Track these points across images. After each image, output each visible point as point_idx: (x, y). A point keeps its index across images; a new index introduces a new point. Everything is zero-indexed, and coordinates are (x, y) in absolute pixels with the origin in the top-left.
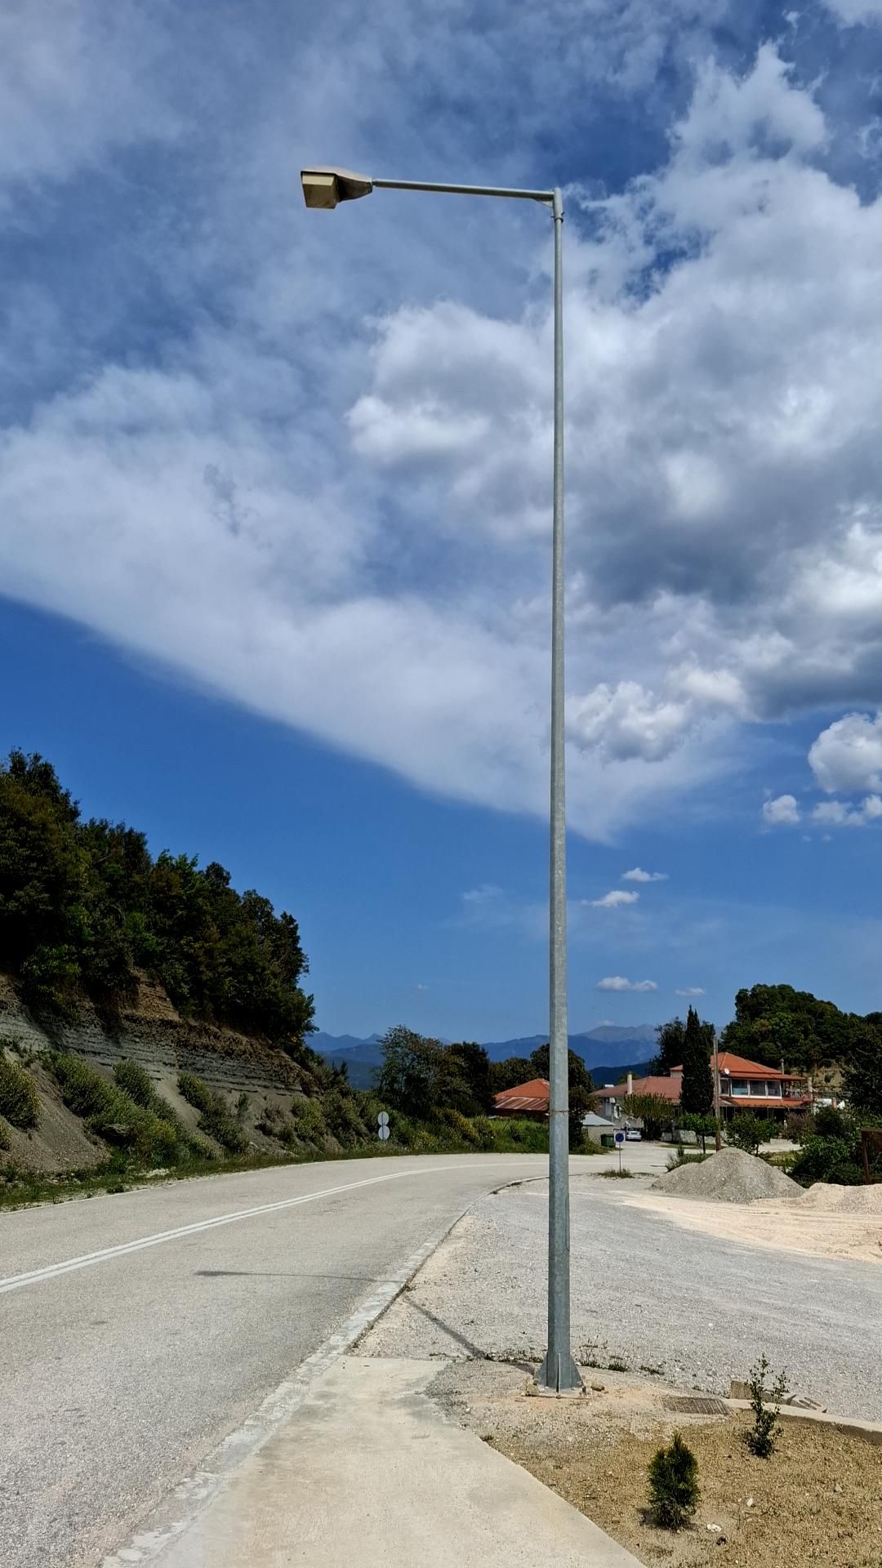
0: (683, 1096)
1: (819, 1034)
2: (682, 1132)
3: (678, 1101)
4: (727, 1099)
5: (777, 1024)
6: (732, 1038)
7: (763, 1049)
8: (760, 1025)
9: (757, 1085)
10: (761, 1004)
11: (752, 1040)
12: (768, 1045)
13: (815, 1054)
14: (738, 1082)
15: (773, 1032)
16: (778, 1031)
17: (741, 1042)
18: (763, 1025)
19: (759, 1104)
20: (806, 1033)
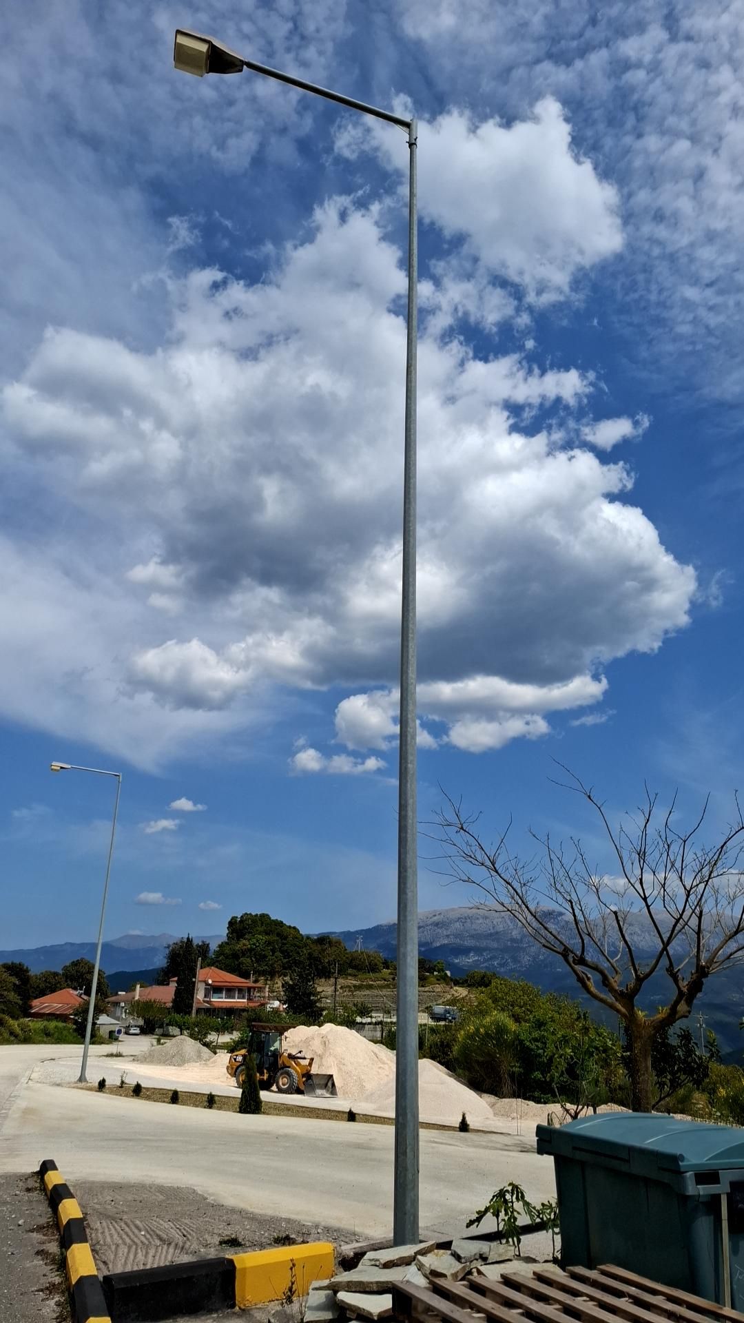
0: (174, 1001)
1: (282, 952)
2: (170, 1028)
3: (171, 1004)
4: (207, 1002)
5: (254, 944)
6: (221, 954)
7: (242, 963)
8: (244, 943)
9: (230, 991)
10: (245, 928)
11: (235, 956)
12: (246, 961)
13: (277, 967)
14: (217, 990)
15: (251, 950)
16: (254, 949)
17: (227, 958)
18: (244, 945)
19: (229, 1005)
20: (273, 951)
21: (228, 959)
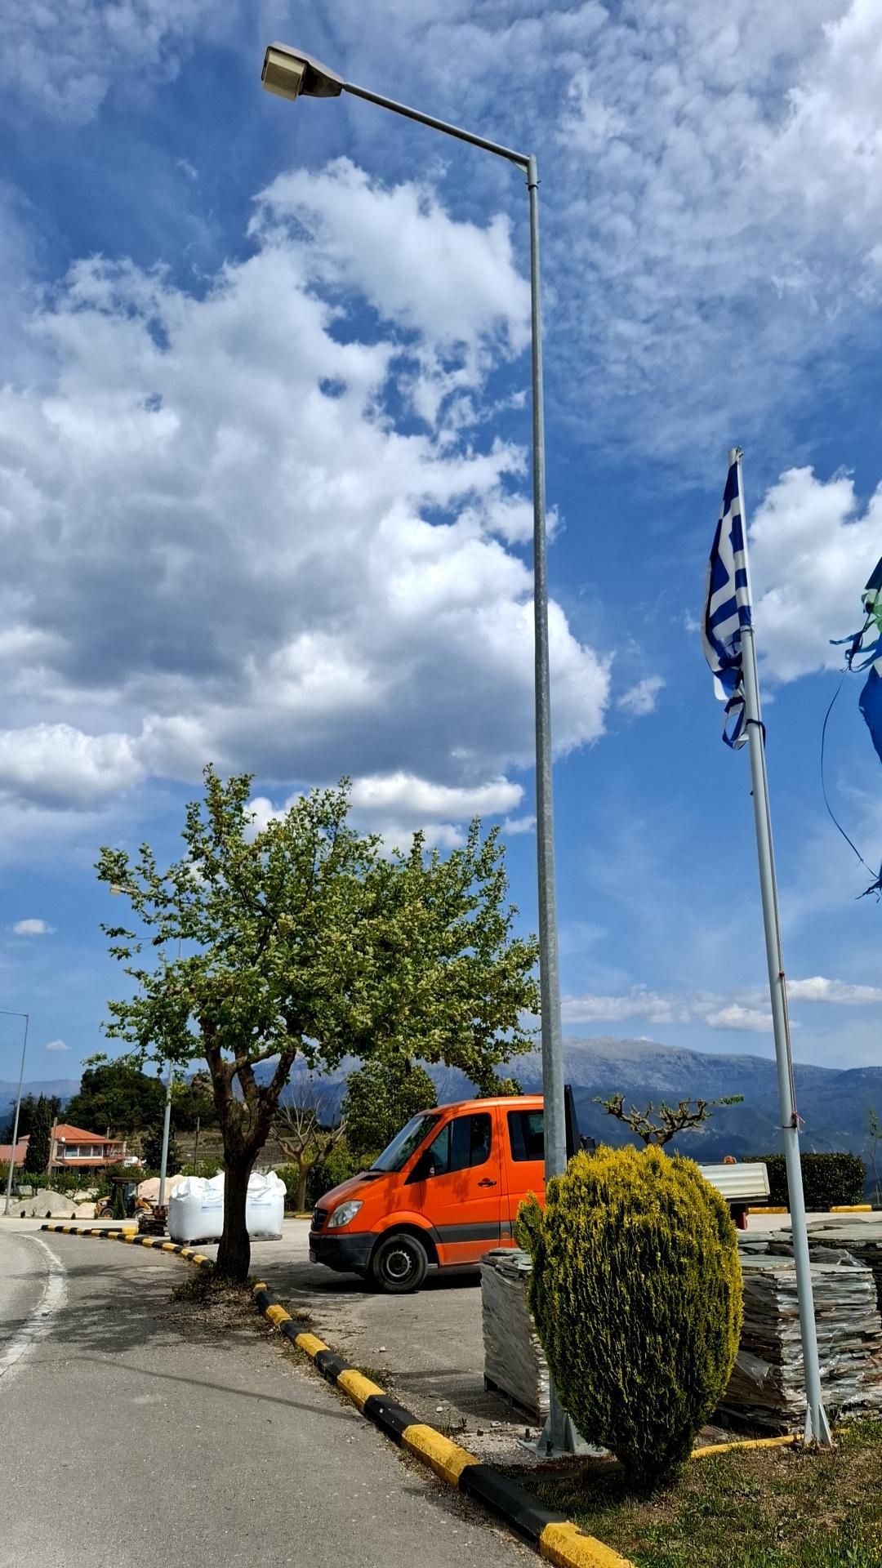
0: (26, 1161)
1: (141, 1105)
2: (21, 1187)
3: (22, 1164)
4: (60, 1160)
5: (111, 1098)
6: (74, 1110)
7: (97, 1119)
8: (100, 1098)
9: (84, 1149)
10: (102, 1082)
11: (89, 1111)
12: (101, 1116)
13: (136, 1122)
14: (71, 1147)
15: (108, 1105)
16: (111, 1104)
17: (80, 1113)
18: (100, 1099)
19: (83, 1163)
20: (132, 1104)
21: (83, 1114)
